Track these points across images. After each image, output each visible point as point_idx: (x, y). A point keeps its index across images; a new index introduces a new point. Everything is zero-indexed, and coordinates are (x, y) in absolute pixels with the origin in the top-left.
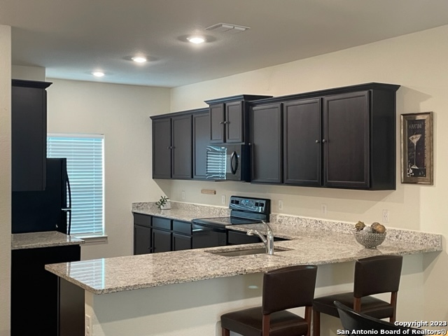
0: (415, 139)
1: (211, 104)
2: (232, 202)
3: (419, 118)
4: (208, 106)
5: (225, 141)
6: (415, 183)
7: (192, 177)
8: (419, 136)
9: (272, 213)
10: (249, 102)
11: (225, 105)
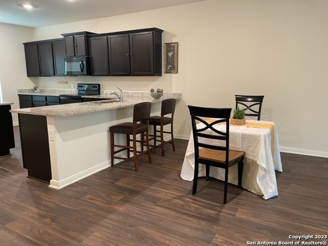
0: (170, 54)
1: (64, 36)
2: (79, 86)
3: (172, 45)
4: (63, 37)
5: (75, 56)
6: (170, 73)
7: (55, 75)
8: (172, 53)
9: (101, 91)
10: (88, 36)
11: (74, 37)
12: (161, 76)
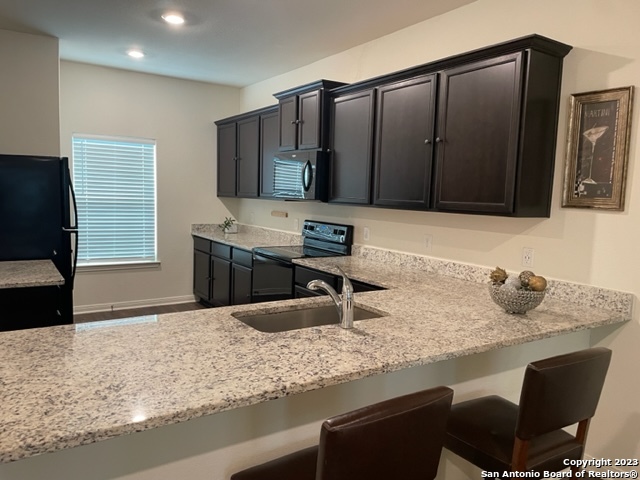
0: (594, 135)
2: (306, 227)
3: (606, 97)
4: (277, 102)
5: (297, 148)
7: (259, 195)
8: (603, 129)
9: (355, 244)
10: (330, 92)
11: (298, 97)
12: (547, 215)
